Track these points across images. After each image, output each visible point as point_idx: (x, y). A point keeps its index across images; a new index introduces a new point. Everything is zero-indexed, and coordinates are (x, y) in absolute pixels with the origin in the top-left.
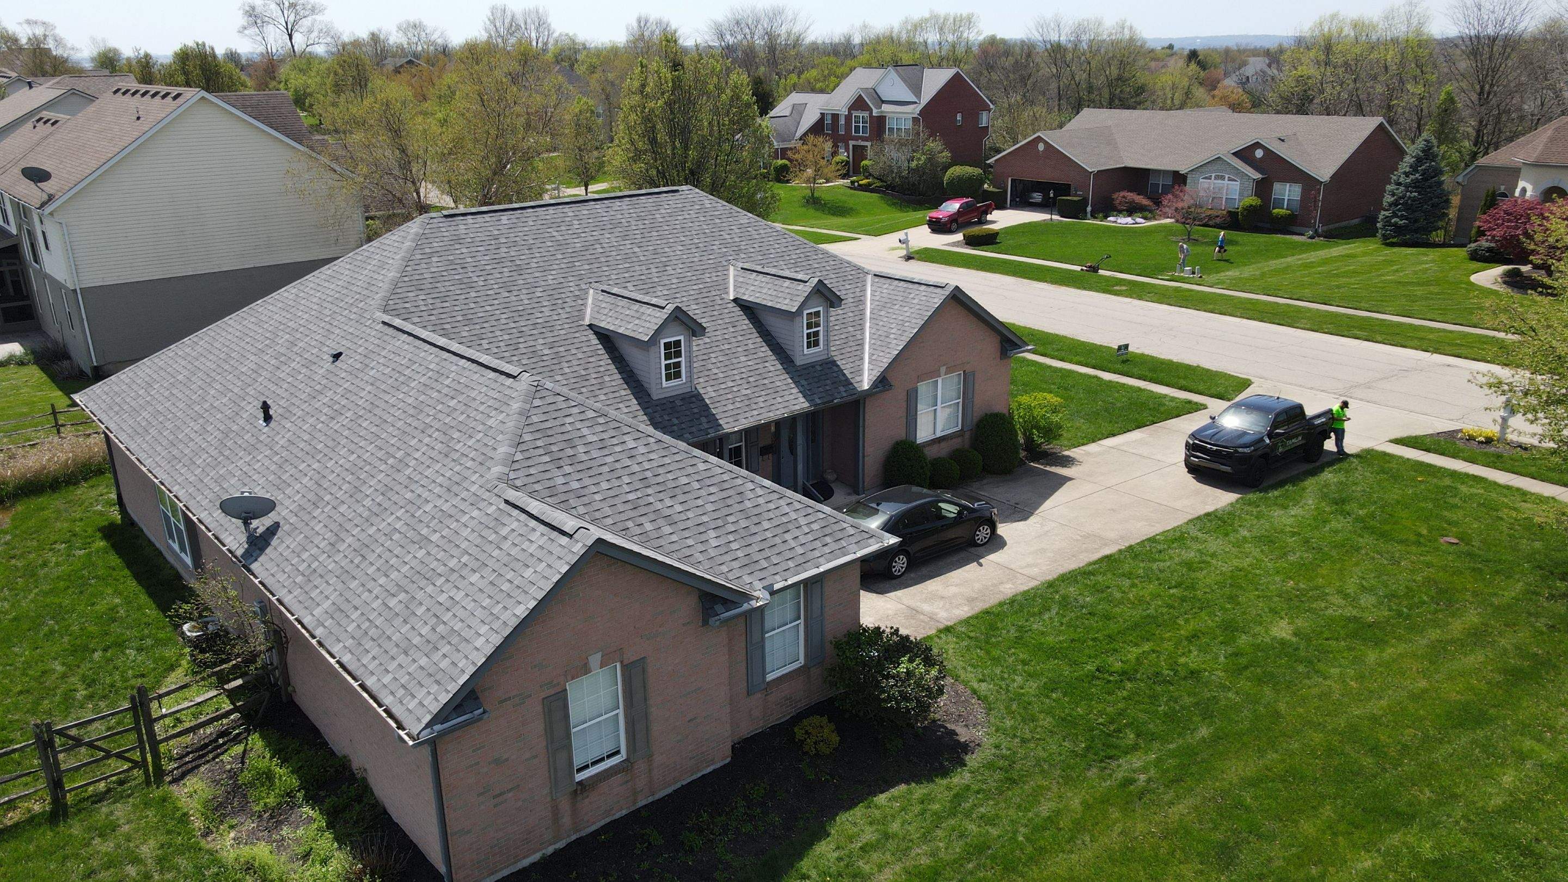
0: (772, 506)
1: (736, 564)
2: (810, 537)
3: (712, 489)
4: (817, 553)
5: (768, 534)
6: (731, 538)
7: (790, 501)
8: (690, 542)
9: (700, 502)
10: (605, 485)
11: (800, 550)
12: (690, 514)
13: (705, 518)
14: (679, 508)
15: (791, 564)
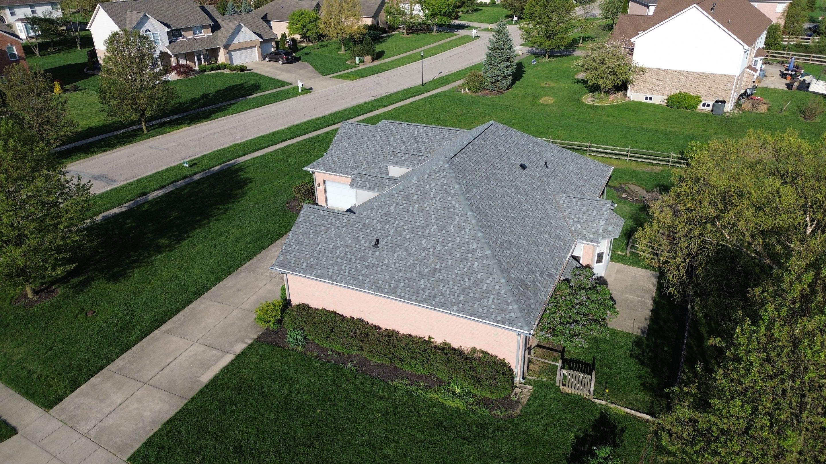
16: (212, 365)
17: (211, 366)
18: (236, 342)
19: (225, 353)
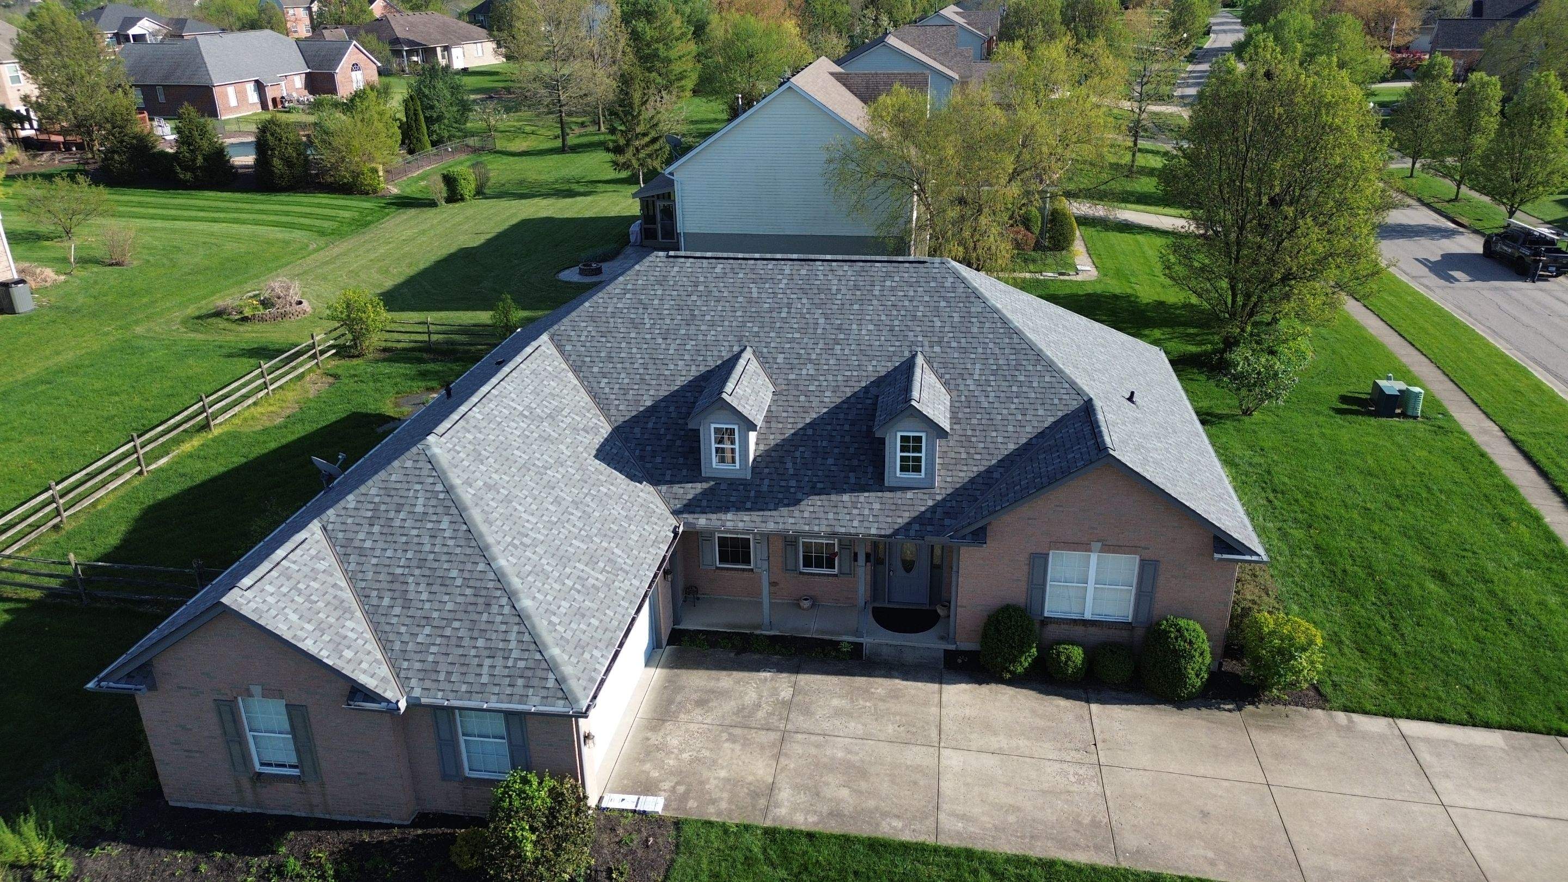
0: (503, 628)
1: (418, 666)
2: (506, 672)
3: (468, 591)
4: (496, 689)
5: (473, 652)
6: (438, 641)
7: (523, 629)
8: (403, 629)
9: (446, 598)
10: (389, 553)
11: (485, 679)
12: (427, 605)
13: (435, 615)
14: (424, 596)
15: (464, 688)
16: (1456, 744)
17: (1462, 745)
18: (1365, 736)
19: (1409, 740)
